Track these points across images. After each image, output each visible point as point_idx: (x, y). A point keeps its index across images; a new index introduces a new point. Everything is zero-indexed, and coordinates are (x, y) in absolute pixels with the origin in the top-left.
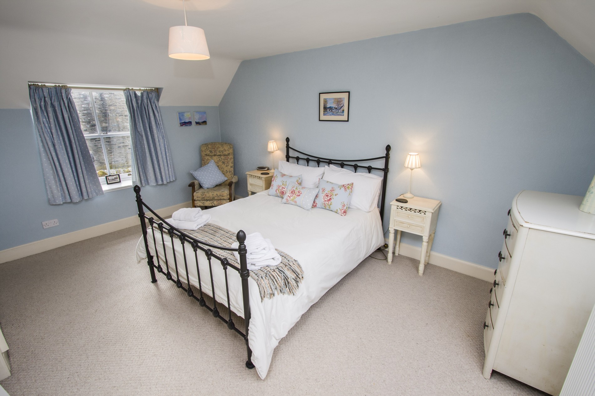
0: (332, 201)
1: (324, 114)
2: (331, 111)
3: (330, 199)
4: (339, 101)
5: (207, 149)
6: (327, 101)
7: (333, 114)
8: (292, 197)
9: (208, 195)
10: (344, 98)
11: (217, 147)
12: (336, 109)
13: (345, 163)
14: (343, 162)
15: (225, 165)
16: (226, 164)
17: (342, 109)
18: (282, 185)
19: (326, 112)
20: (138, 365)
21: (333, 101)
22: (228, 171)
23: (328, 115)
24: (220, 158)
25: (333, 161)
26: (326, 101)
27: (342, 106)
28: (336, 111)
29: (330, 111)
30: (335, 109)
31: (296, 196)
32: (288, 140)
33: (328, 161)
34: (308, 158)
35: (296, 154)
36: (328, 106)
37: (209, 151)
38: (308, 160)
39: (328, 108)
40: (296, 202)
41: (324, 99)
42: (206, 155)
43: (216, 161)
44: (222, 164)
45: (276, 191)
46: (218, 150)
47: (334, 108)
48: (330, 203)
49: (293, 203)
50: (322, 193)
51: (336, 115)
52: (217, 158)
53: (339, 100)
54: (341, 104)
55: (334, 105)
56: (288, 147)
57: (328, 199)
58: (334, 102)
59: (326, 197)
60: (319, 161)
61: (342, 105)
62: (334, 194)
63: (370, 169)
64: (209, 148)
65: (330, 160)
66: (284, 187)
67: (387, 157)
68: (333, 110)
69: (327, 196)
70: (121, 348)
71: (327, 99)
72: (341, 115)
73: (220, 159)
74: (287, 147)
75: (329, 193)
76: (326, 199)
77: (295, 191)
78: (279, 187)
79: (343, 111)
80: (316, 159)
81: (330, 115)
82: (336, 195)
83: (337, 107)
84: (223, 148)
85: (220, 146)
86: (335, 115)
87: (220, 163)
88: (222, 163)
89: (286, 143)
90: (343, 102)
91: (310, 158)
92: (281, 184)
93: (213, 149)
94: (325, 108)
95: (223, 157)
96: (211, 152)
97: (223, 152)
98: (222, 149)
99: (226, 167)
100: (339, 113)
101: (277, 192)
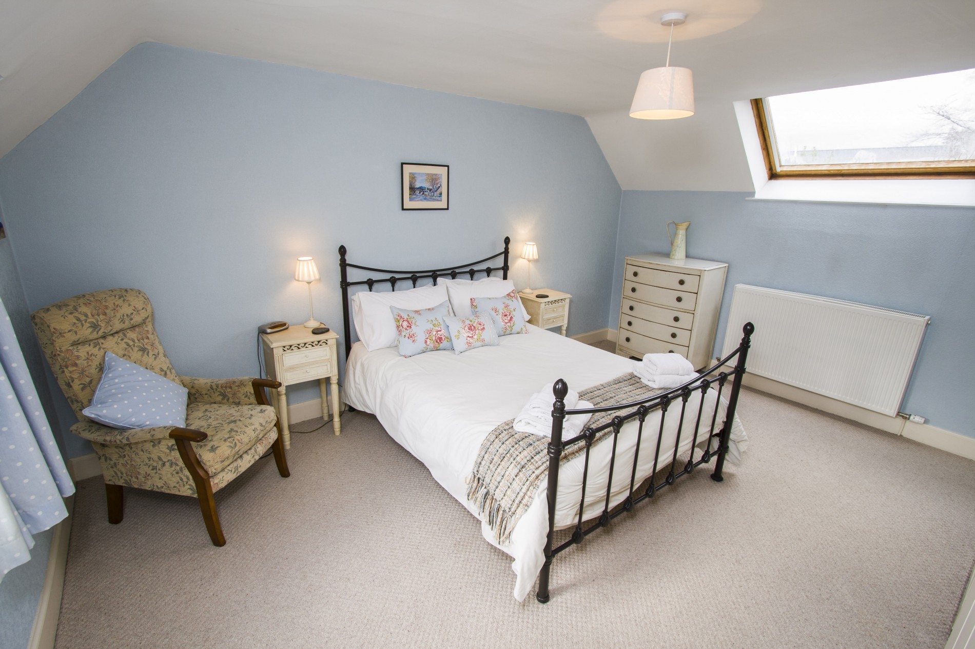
0: (514, 319)
1: (411, 199)
2: (423, 194)
3: (511, 318)
4: (434, 179)
5: (78, 319)
6: (415, 177)
7: (425, 199)
8: (476, 336)
9: (245, 439)
10: (442, 175)
11: (111, 305)
12: (430, 191)
13: (457, 271)
14: (455, 270)
15: (150, 356)
16: (151, 353)
17: (438, 192)
18: (434, 328)
19: (413, 194)
20: (762, 578)
21: (425, 177)
22: (165, 369)
23: (418, 201)
24: (126, 340)
25: (438, 273)
26: (413, 177)
27: (439, 187)
28: (430, 194)
29: (420, 193)
30: (428, 191)
31: (481, 332)
32: (342, 251)
33: (430, 274)
34: (393, 277)
35: (365, 276)
36: (418, 185)
37: (88, 325)
38: (393, 281)
39: (418, 188)
40: (483, 340)
41: (410, 173)
42: (76, 344)
43: (121, 352)
44: (142, 356)
45: (426, 342)
46: (118, 315)
47: (426, 190)
48: (512, 323)
49: (480, 344)
50: (497, 315)
51: (430, 201)
52: (117, 343)
53: (434, 177)
54: (437, 184)
55: (426, 185)
56: (344, 265)
57: (509, 318)
58: (426, 180)
59: (505, 318)
60: (434, 275)
61: (439, 185)
62: (512, 310)
63: (489, 271)
64: (86, 316)
65: (434, 271)
66: (440, 329)
67: (506, 252)
68: (425, 193)
69: (506, 316)
70: (743, 608)
71: (415, 173)
72: (438, 200)
73: (128, 344)
74: (340, 265)
75: (505, 311)
76: (506, 321)
77: (475, 325)
78: (430, 332)
79: (441, 194)
80: (410, 275)
81: (421, 200)
82: (514, 310)
83: (431, 188)
84: (129, 305)
85: (120, 302)
86: (428, 200)
87: (136, 354)
88: (140, 353)
89: (339, 257)
90: (440, 180)
91: (397, 276)
92: (430, 326)
93: (102, 317)
94: (412, 189)
95: (132, 335)
96: (95, 326)
97: (131, 319)
98: (126, 310)
99: (155, 358)
100: (434, 197)
101: (428, 343)
